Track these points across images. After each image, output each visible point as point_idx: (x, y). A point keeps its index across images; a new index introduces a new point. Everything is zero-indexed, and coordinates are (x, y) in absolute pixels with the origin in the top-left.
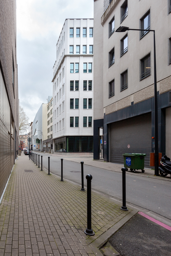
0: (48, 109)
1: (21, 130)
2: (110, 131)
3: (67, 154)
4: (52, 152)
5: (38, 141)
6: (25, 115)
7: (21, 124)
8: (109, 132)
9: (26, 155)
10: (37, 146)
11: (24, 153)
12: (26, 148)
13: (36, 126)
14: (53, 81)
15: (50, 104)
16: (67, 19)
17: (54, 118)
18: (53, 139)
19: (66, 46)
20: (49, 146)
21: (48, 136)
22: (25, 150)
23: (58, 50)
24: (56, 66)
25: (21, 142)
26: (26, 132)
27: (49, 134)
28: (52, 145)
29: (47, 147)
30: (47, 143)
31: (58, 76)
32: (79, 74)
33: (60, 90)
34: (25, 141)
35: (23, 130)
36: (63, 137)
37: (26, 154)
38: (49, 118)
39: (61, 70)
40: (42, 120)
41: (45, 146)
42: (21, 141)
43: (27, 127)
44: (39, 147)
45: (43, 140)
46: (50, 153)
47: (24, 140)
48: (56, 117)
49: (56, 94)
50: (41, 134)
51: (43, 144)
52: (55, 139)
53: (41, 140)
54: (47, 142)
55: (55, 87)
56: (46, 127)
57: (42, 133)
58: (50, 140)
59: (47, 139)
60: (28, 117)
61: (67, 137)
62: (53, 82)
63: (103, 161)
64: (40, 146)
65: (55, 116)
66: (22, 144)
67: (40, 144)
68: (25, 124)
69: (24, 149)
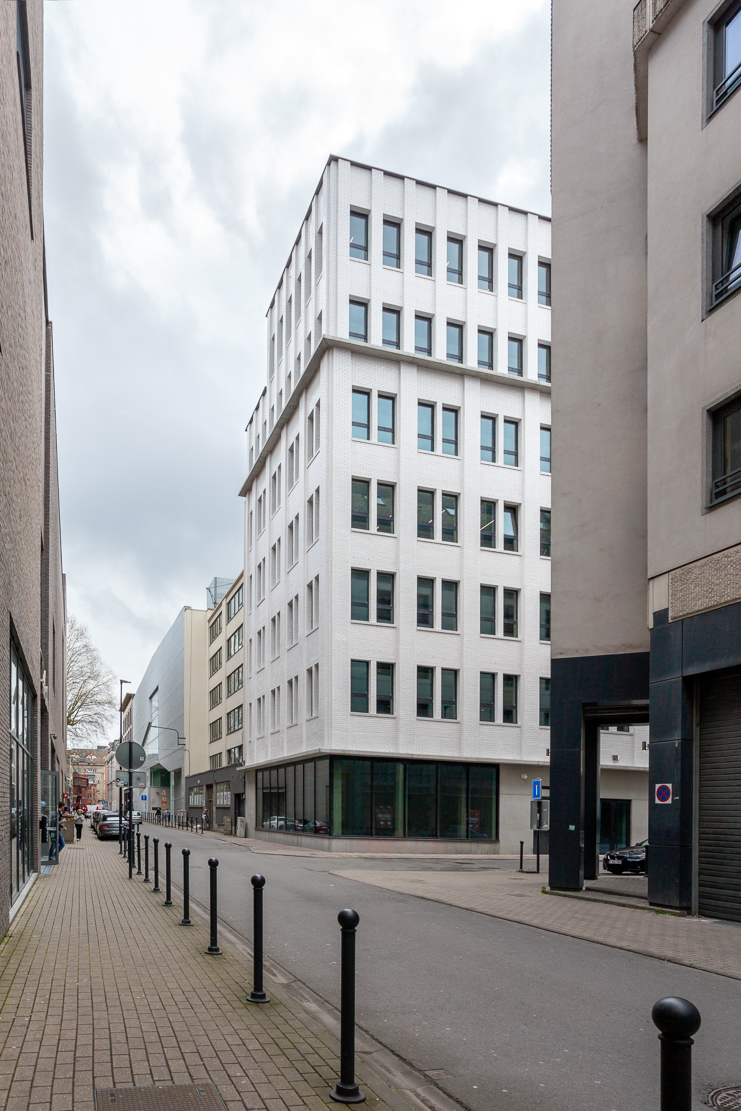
0: (214, 635)
1: (78, 726)
2: (701, 724)
3: (337, 843)
4: (240, 830)
5: (161, 776)
6: (93, 661)
7: (79, 697)
8: (696, 731)
9: (102, 838)
10: (154, 796)
11: (92, 827)
12: (100, 806)
13: (154, 713)
14: (246, 491)
15: (223, 608)
16: (334, 159)
17: (255, 668)
18: (247, 771)
19: (332, 300)
20: (224, 798)
21: (213, 758)
22: (97, 814)
23: (276, 331)
24: (264, 414)
25: (76, 777)
26: (100, 735)
27: (221, 747)
28: (239, 799)
29: (210, 802)
30: (209, 787)
31: (281, 456)
32: (399, 454)
33: (274, 548)
34: (98, 777)
35: (88, 726)
36: (314, 759)
37: (104, 836)
38: (220, 676)
39: (299, 425)
40: (182, 685)
41: (198, 800)
42: (75, 773)
43: (107, 714)
44: (167, 803)
45: (186, 773)
46: (232, 833)
47: (90, 772)
48: (267, 664)
49: (266, 552)
50: (177, 747)
51: (190, 790)
52: (258, 770)
53: (178, 773)
54: (208, 783)
55: (256, 521)
56: (199, 716)
57: (181, 741)
58: (227, 773)
59: (207, 767)
60: (111, 672)
61: (335, 759)
62: (244, 499)
63: (644, 904)
64: (172, 798)
65: (261, 658)
66: (81, 787)
67: (172, 790)
68: (99, 698)
69: (92, 809)
